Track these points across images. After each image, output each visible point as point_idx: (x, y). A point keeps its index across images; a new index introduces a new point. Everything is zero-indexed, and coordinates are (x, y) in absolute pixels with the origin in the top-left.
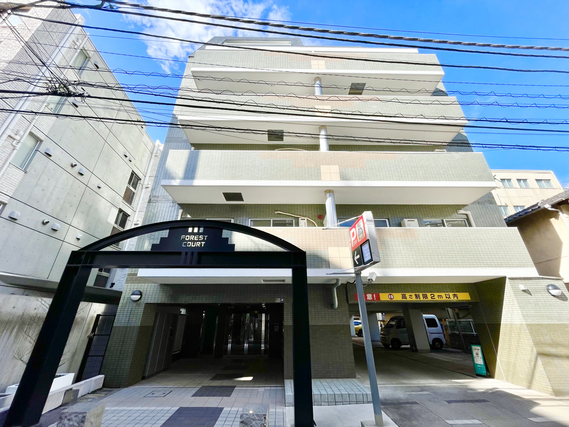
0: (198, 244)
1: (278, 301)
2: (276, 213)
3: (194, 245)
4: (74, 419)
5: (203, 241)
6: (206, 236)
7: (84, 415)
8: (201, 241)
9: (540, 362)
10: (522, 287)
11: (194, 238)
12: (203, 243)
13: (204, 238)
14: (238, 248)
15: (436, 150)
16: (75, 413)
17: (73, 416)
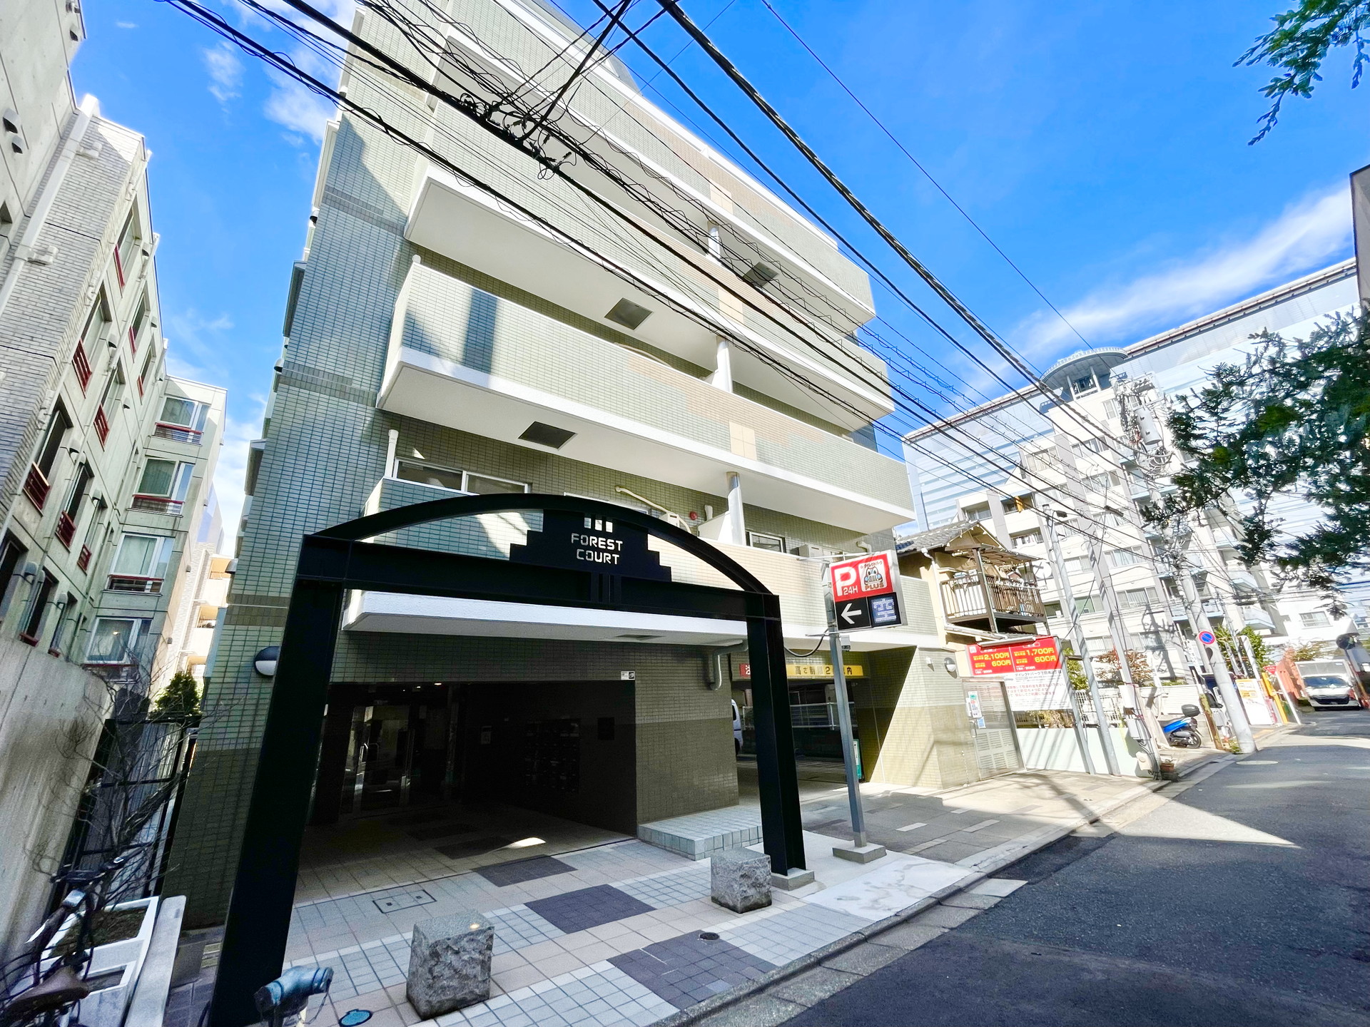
0: (607, 557)
1: (625, 676)
2: (619, 490)
3: (599, 558)
4: (469, 946)
5: (615, 551)
6: (620, 543)
7: (490, 932)
8: (611, 552)
9: (935, 752)
10: (928, 660)
11: (597, 544)
12: (616, 556)
13: (616, 545)
14: (676, 577)
15: (844, 436)
16: (466, 936)
17: (464, 943)
